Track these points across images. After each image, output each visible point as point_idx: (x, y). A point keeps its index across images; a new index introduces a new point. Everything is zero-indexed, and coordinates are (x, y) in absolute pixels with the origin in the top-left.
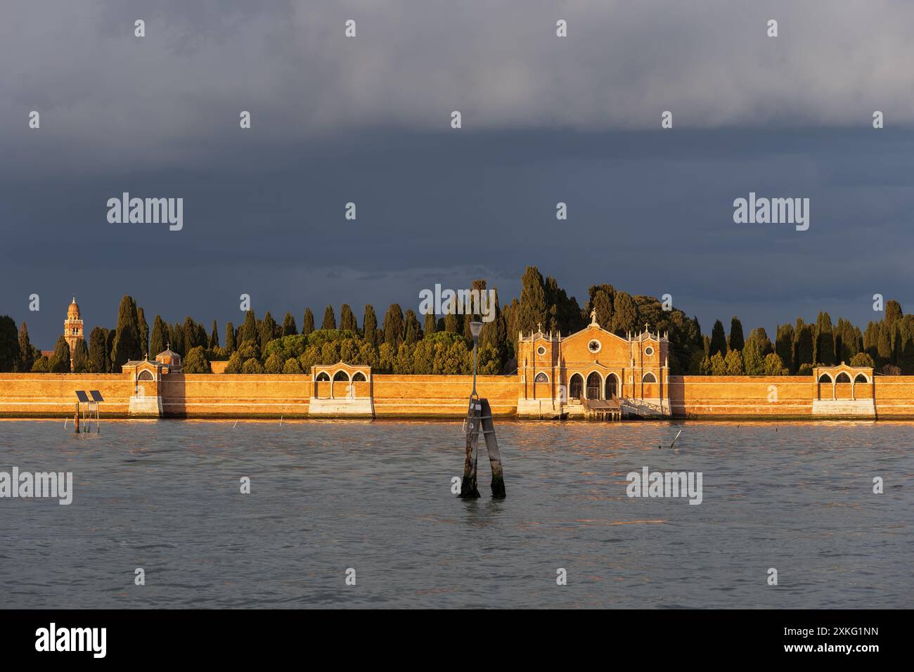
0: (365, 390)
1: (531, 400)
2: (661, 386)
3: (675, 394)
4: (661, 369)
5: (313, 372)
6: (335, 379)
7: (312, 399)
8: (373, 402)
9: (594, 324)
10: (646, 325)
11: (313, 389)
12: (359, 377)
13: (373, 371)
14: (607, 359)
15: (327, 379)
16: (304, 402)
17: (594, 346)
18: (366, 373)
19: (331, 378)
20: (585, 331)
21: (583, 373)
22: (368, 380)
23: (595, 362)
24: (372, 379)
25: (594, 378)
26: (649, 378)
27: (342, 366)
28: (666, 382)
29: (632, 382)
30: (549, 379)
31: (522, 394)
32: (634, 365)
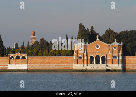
0: (25, 62)
1: (76, 64)
2: (119, 59)
3: (123, 62)
4: (119, 54)
5: (9, 56)
6: (16, 58)
7: (9, 64)
8: (28, 65)
9: (98, 40)
10: (116, 39)
11: (9, 61)
12: (24, 58)
13: (28, 56)
14: (102, 51)
15: (14, 58)
16: (6, 66)
17: (98, 47)
18: (26, 56)
19: (15, 58)
20: (95, 42)
21: (94, 55)
22: (26, 58)
23: (98, 52)
24: (27, 58)
25: (97, 57)
26: (115, 57)
27: (18, 54)
28: (120, 58)
29: (109, 58)
30: (82, 58)
31: (74, 62)
32: (110, 53)
